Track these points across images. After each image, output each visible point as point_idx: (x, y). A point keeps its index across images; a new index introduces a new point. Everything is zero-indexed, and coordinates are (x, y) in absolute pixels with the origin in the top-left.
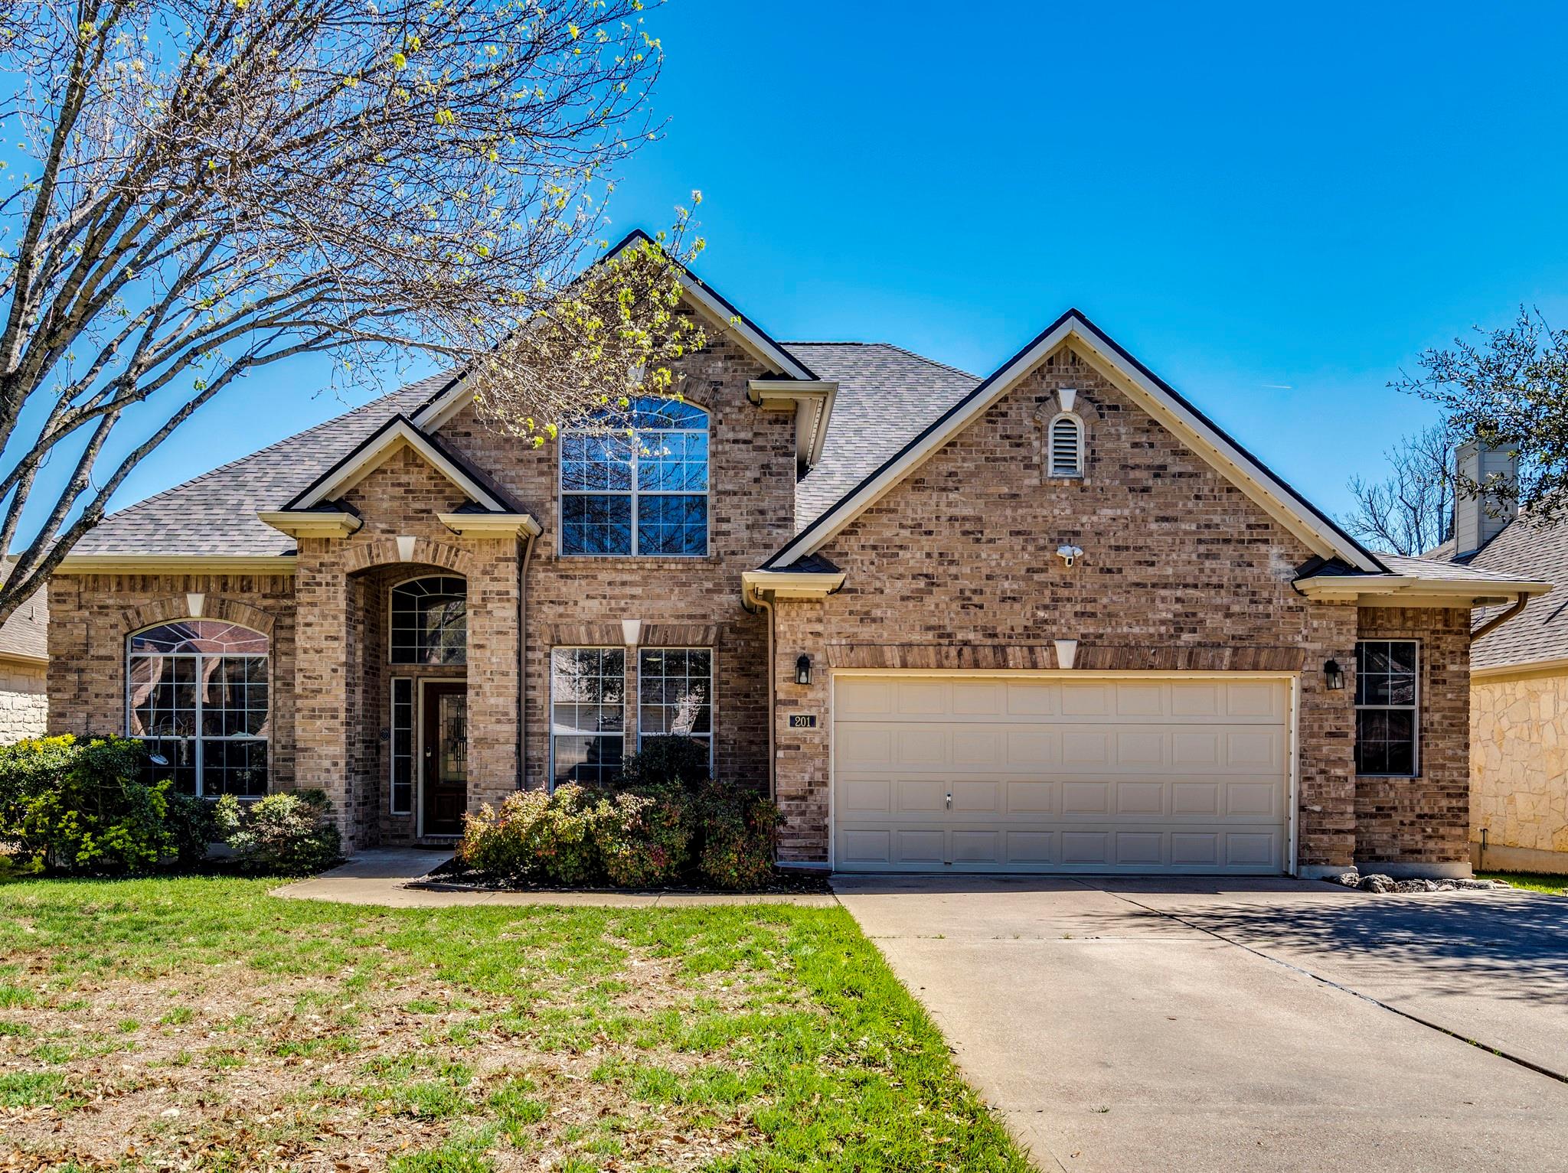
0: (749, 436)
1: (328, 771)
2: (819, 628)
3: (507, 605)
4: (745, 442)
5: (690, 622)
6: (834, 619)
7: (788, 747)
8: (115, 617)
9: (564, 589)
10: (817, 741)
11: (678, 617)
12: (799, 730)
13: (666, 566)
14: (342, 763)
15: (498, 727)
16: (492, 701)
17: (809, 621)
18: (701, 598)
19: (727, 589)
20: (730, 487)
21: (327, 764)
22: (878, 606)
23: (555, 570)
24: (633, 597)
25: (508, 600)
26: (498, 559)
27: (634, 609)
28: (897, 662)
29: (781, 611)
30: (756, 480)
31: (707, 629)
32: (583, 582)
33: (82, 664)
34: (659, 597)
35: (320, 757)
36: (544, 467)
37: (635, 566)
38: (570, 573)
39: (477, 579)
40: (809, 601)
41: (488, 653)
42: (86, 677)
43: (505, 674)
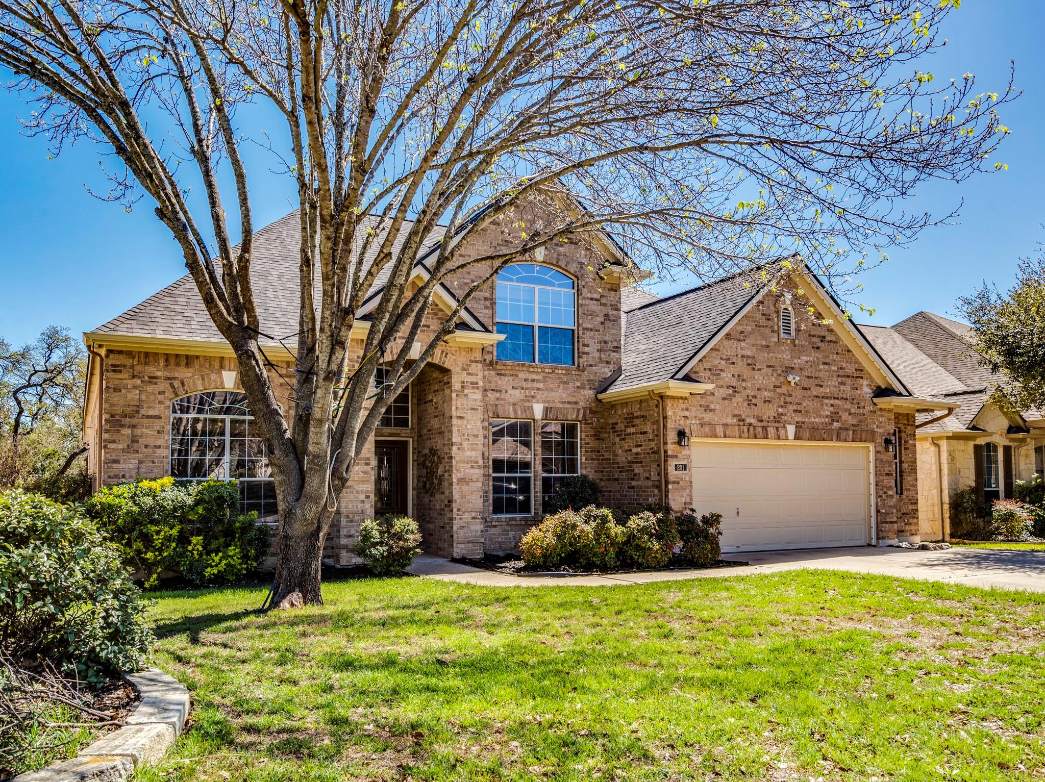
0: (598, 297)
1: (363, 502)
2: (687, 414)
3: (477, 391)
4: (596, 300)
5: (569, 406)
6: (693, 409)
7: (674, 483)
8: (163, 385)
9: (500, 382)
10: (687, 479)
11: (563, 403)
12: (679, 472)
13: (557, 371)
14: (372, 496)
15: (472, 471)
16: (468, 453)
17: (682, 409)
18: (574, 391)
19: (588, 387)
20: (589, 326)
21: (362, 497)
22: (712, 402)
23: (494, 369)
24: (538, 389)
25: (478, 388)
26: (471, 361)
27: (539, 397)
28: (722, 434)
29: (669, 403)
30: (602, 323)
31: (578, 410)
32: (511, 378)
33: (134, 421)
34: (552, 390)
35: (358, 493)
36: (488, 303)
37: (540, 370)
38: (503, 372)
39: (458, 373)
40: (682, 398)
41: (465, 422)
42: (138, 432)
43: (476, 436)
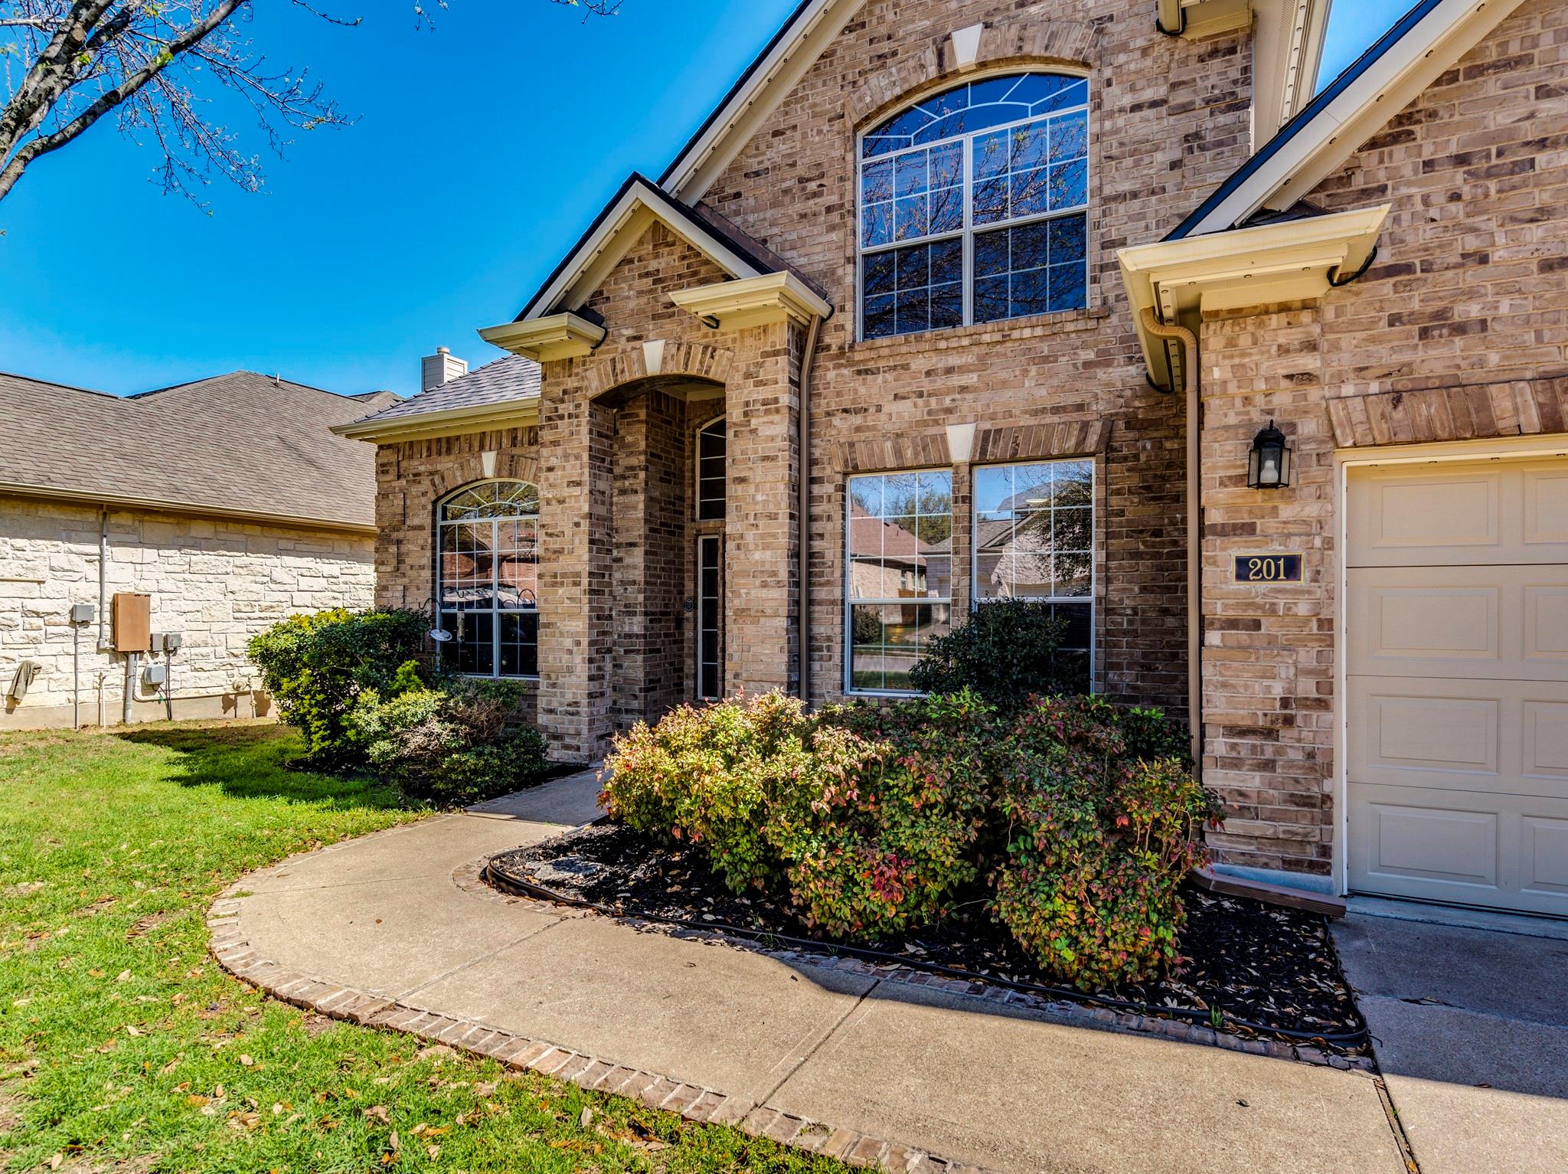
0: (1160, 91)
1: (570, 652)
2: (1309, 362)
3: (776, 418)
4: (1154, 104)
5: (1056, 419)
6: (1347, 341)
7: (1232, 624)
8: (426, 484)
9: (862, 390)
10: (1303, 609)
11: (1035, 413)
12: (1258, 588)
13: (1016, 334)
14: (585, 642)
15: (764, 593)
16: (757, 556)
17: (1284, 350)
18: (1075, 378)
19: (1121, 358)
20: (1125, 187)
21: (568, 643)
22: (1471, 294)
23: (851, 363)
24: (963, 389)
25: (777, 411)
26: (766, 355)
27: (965, 408)
28: (1532, 418)
29: (1214, 338)
30: (1175, 165)
31: (1085, 426)
32: (890, 376)
33: (400, 535)
34: (1004, 384)
35: (562, 634)
36: (835, 217)
37: (965, 342)
38: (871, 365)
39: (738, 387)
40: (1284, 308)
41: (752, 489)
42: (404, 549)
43: (773, 517)
